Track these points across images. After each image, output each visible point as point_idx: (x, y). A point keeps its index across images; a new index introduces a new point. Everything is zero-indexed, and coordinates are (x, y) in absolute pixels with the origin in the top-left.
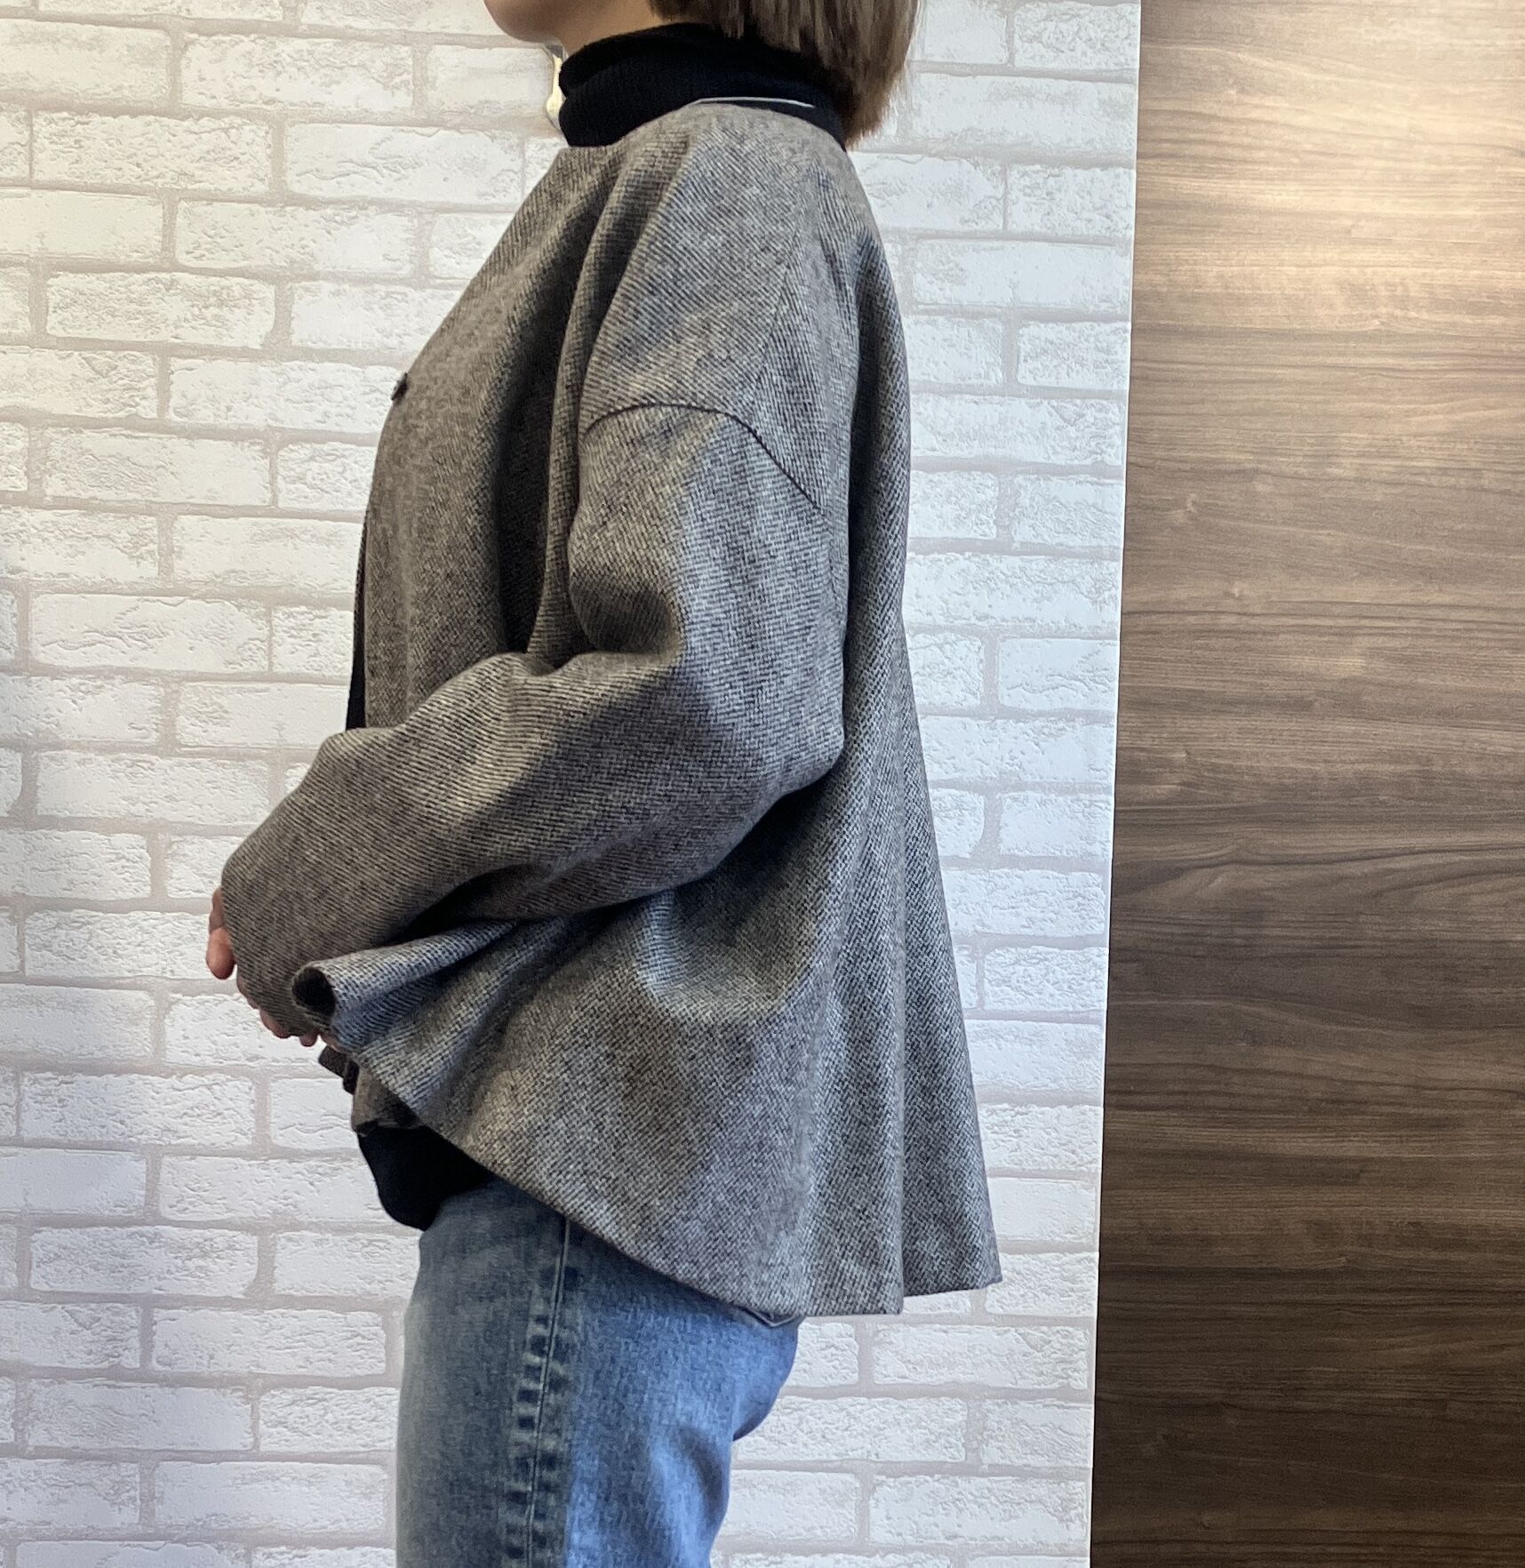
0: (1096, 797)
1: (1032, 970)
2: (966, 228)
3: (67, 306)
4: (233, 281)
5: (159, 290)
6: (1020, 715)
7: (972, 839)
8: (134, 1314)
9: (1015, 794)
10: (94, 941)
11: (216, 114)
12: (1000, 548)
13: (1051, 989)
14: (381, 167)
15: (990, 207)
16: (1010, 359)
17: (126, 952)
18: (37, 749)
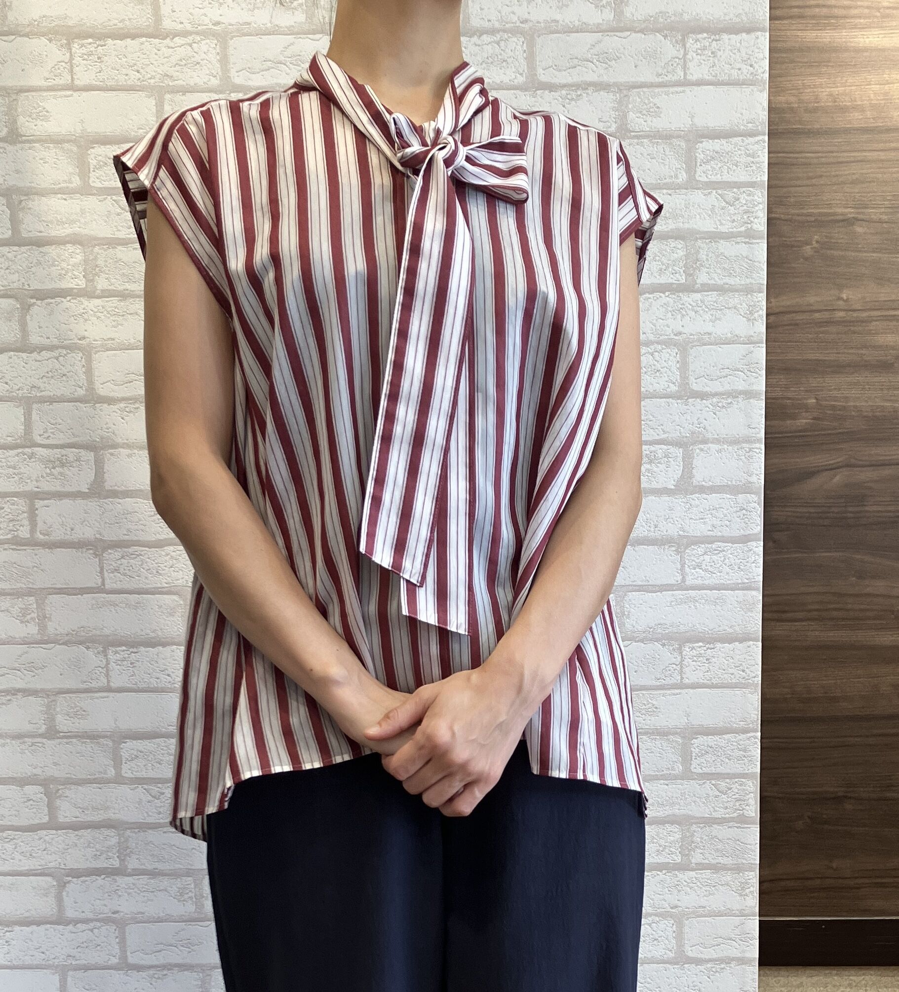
0: (754, 446)
1: (714, 558)
2: (660, 80)
3: (101, 167)
6: (703, 396)
7: (675, 476)
9: (702, 446)
10: (144, 565)
11: (185, 34)
12: (688, 288)
13: (728, 570)
14: (288, 64)
15: (675, 65)
16: (691, 165)
17: (163, 572)
18: (102, 449)
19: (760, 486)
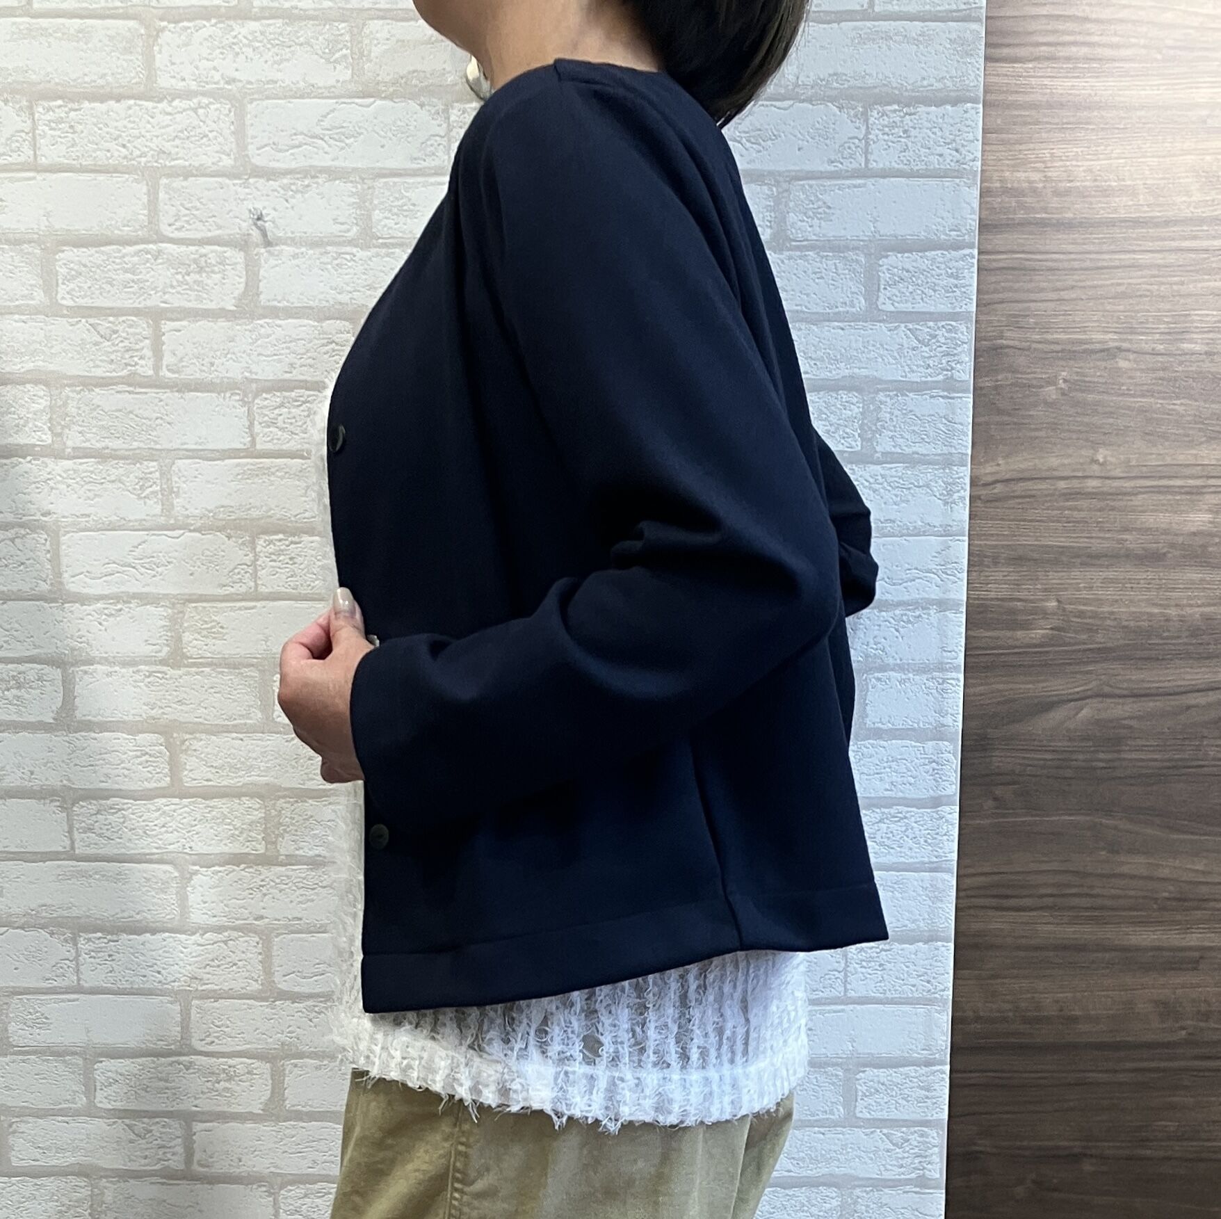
0: (950, 675)
2: (831, 168)
3: (74, 278)
4: (208, 248)
5: (148, 261)
8: (178, 1126)
9: (879, 675)
10: (127, 823)
11: (188, 95)
12: (865, 457)
13: (911, 843)
14: (327, 138)
15: (853, 147)
16: (872, 288)
17: (154, 833)
18: (73, 665)
19: (957, 731)
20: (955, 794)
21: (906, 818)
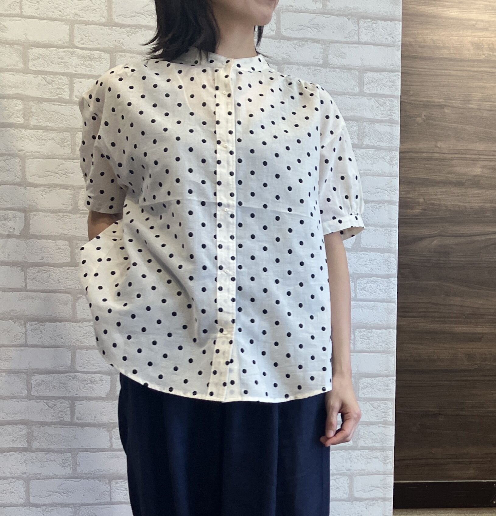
0: (392, 229)
1: (372, 285)
2: (346, 40)
4: (95, 52)
5: (69, 55)
6: (367, 202)
8: (68, 403)
10: (51, 277)
12: (359, 146)
13: (379, 291)
14: (146, 14)
15: (354, 33)
16: (361, 84)
17: (62, 281)
18: (29, 212)
20: (396, 273)
21: (377, 282)
